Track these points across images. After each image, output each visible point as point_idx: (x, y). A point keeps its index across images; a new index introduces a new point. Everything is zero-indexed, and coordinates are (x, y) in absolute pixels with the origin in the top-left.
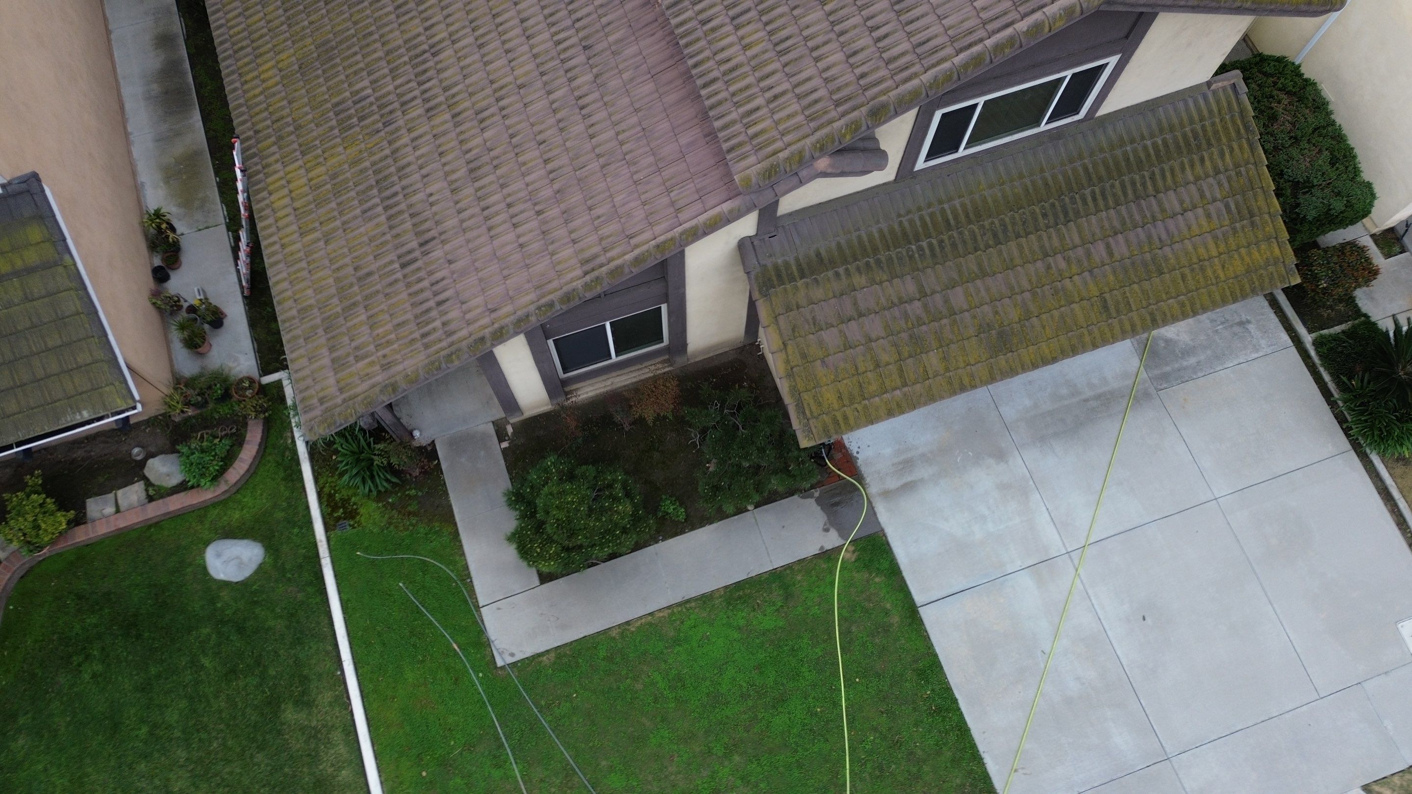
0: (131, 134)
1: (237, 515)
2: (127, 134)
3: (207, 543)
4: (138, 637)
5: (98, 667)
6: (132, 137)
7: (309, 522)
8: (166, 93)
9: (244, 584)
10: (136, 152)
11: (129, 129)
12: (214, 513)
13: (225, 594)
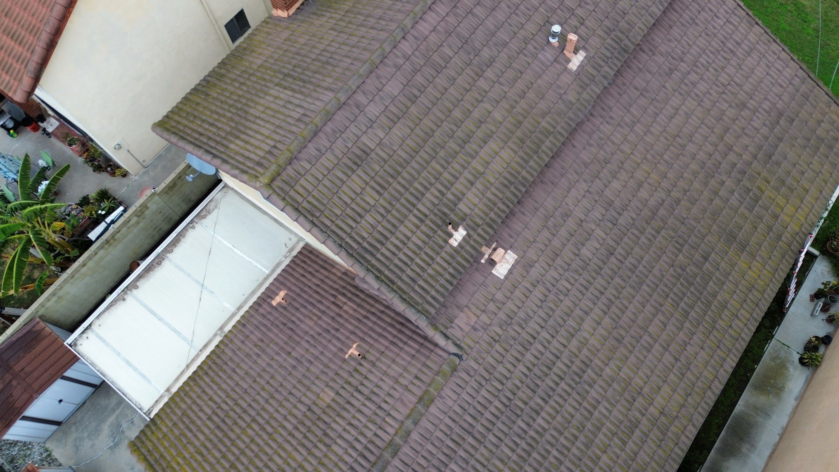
0: (779, 435)
2: (781, 436)
6: (780, 431)
8: (742, 439)
10: (784, 421)
11: (778, 437)
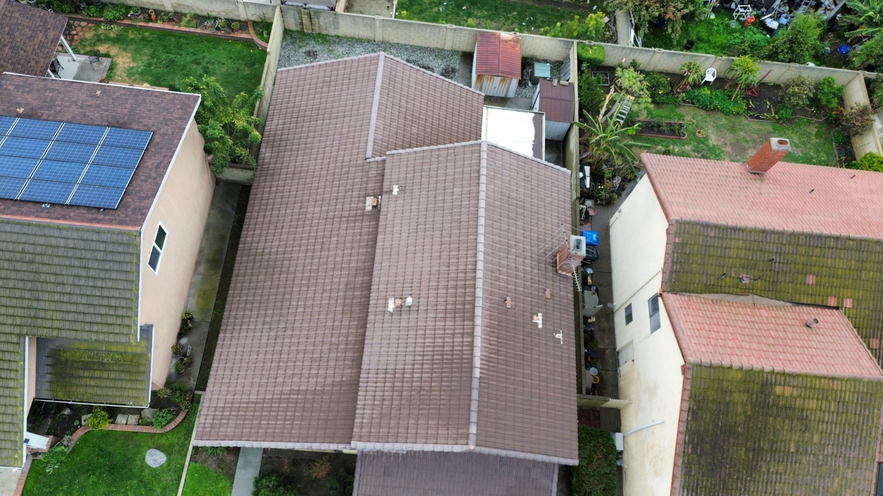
1: (164, 441)
3: (150, 448)
4: (113, 474)
5: (96, 480)
7: (185, 456)
8: (214, 260)
9: (154, 469)
12: (156, 437)
13: (147, 471)
